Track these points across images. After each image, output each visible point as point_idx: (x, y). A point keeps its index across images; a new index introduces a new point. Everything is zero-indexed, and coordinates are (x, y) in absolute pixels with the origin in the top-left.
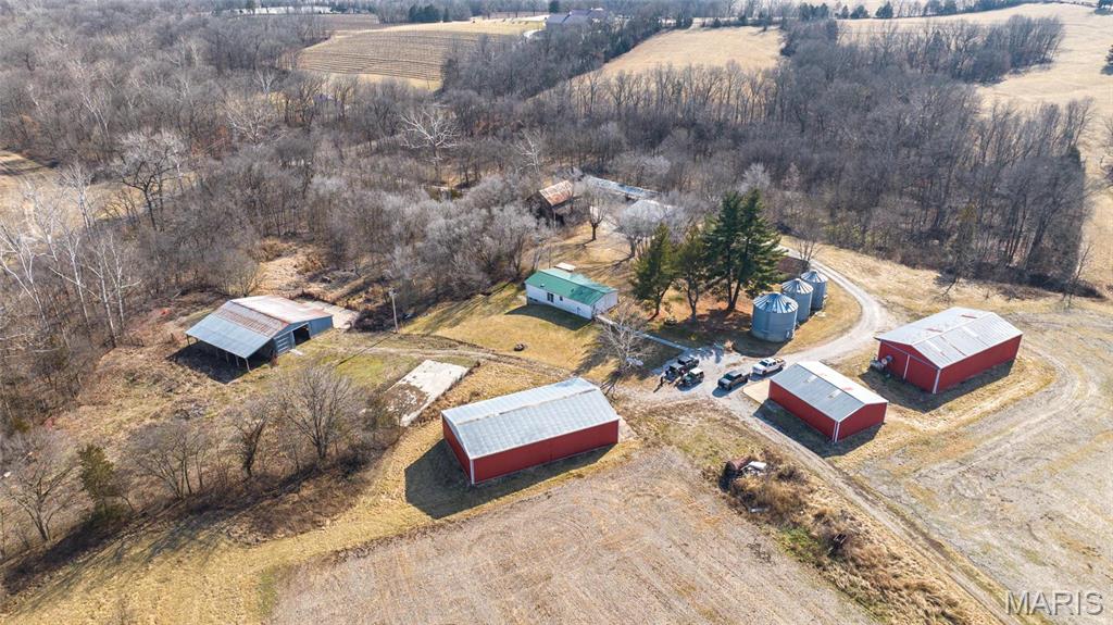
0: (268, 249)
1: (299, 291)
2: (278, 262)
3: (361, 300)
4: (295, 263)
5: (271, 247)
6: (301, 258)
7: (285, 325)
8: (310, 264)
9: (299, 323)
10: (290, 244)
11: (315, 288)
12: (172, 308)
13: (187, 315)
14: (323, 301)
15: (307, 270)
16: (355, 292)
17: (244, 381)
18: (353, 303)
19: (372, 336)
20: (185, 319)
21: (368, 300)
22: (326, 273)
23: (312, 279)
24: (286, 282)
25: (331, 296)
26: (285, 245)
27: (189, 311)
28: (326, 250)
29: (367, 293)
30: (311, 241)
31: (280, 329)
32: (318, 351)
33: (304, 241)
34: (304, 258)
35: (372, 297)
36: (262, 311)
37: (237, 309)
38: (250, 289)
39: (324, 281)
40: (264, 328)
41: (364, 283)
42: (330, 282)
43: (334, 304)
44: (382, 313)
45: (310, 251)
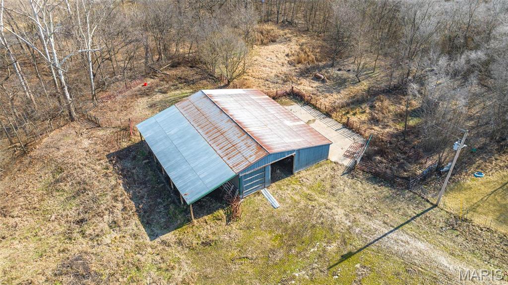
0: (265, 32)
1: (287, 88)
2: (272, 47)
3: (364, 117)
4: (287, 51)
5: (268, 32)
6: (294, 47)
7: (262, 154)
8: (303, 55)
9: (282, 153)
10: (286, 31)
11: (306, 86)
12: (157, 80)
13: (165, 92)
14: (315, 107)
15: (299, 62)
16: (355, 103)
17: (180, 243)
18: (355, 119)
19: (392, 198)
20: (159, 97)
21: (374, 121)
22: (320, 69)
23: (304, 74)
24: (274, 72)
25: (325, 101)
26: (281, 32)
27: (169, 89)
28: (320, 42)
29: (372, 107)
30: (306, 31)
31: (253, 160)
32: (302, 204)
33: (299, 31)
34: (297, 48)
35: (379, 116)
36: (236, 118)
37: (205, 106)
38: (234, 75)
39: (317, 78)
40: (231, 150)
41: (368, 91)
42: (323, 81)
43: (328, 115)
44: (396, 149)
45: (304, 41)
